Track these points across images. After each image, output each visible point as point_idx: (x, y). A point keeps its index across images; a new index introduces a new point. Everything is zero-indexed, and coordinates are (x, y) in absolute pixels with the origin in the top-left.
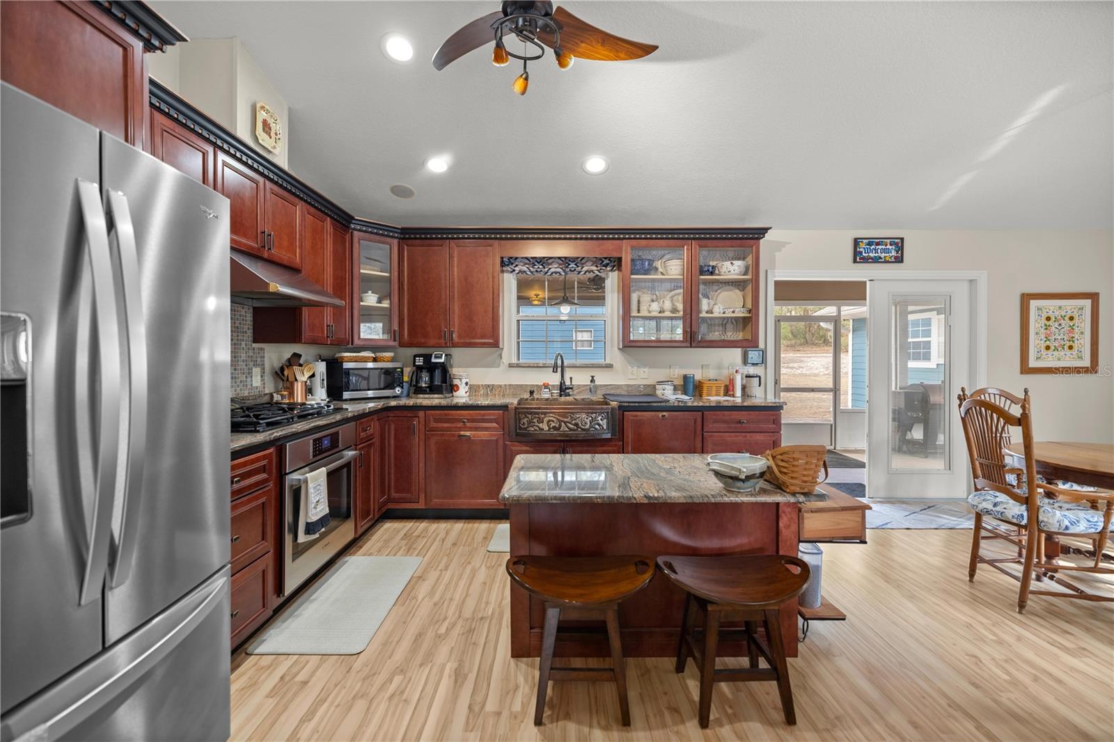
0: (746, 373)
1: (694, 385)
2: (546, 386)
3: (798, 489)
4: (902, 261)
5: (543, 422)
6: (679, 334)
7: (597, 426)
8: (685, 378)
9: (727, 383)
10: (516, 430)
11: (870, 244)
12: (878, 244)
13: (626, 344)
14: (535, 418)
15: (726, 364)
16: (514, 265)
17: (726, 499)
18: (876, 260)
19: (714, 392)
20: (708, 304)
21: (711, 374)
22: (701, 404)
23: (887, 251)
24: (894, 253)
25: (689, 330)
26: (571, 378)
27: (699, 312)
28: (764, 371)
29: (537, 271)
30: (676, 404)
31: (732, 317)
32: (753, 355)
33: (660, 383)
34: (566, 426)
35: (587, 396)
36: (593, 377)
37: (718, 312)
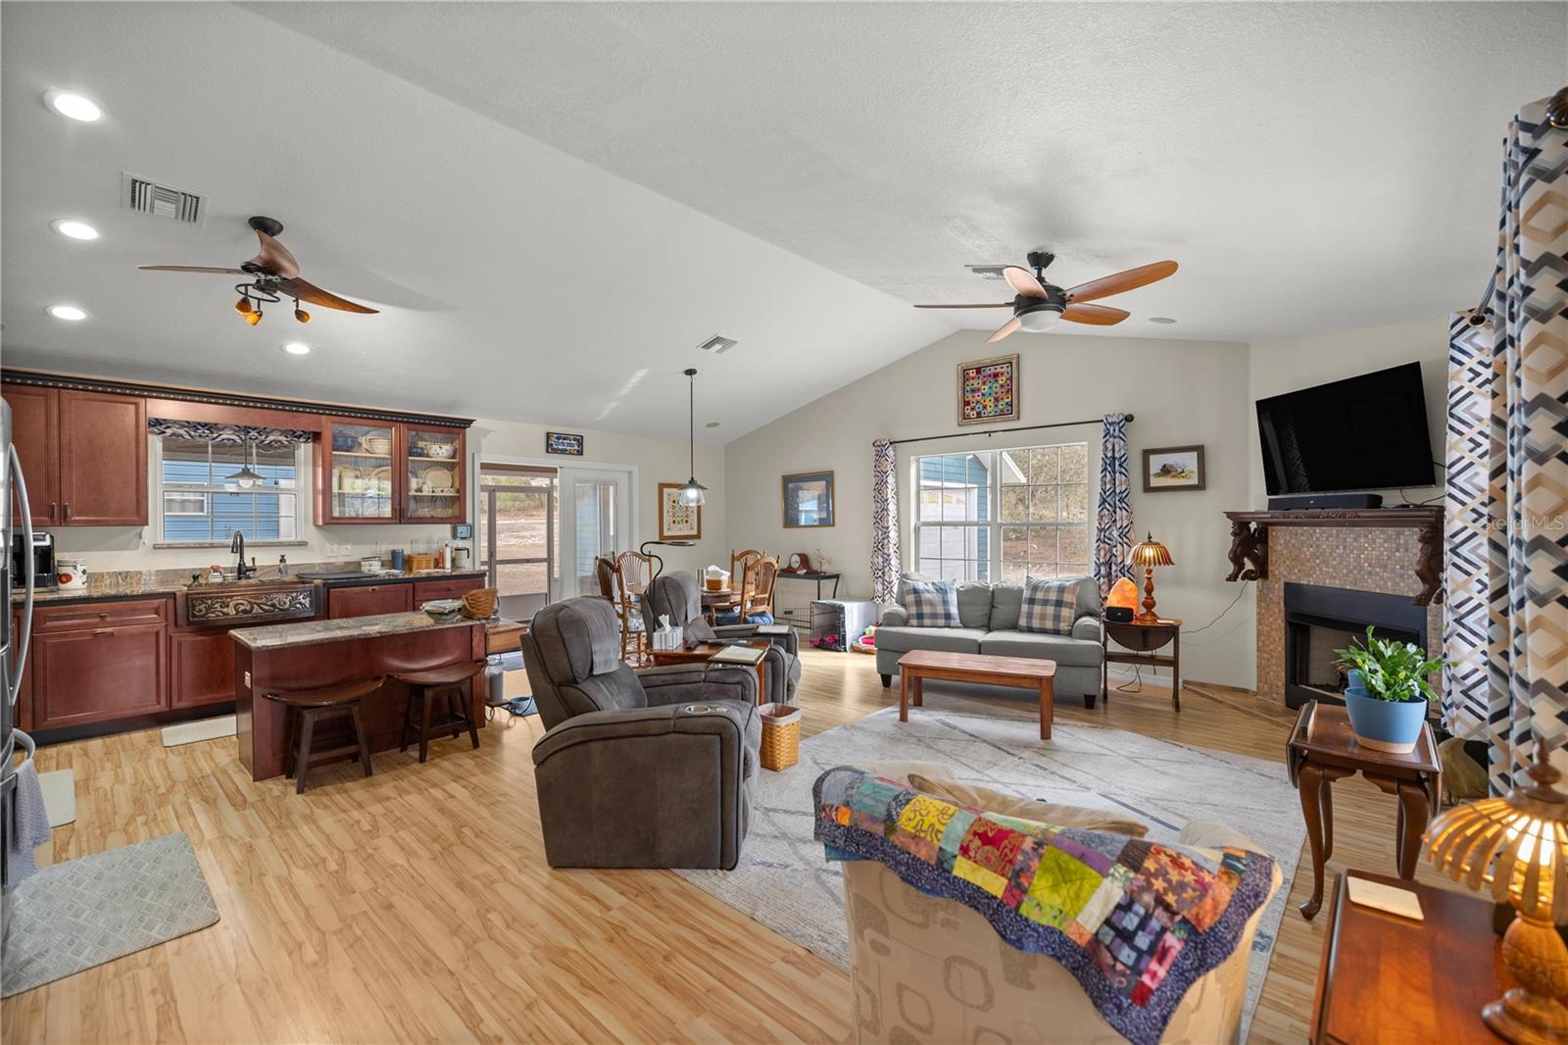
0: (455, 546)
1: (403, 559)
2: (215, 569)
3: (481, 616)
4: (582, 454)
5: (228, 606)
6: (387, 511)
7: (298, 605)
8: (394, 553)
9: (437, 556)
10: (188, 618)
11: (558, 438)
12: (564, 439)
13: (328, 520)
14: (217, 602)
15: (436, 539)
16: (163, 426)
17: (436, 628)
18: (563, 452)
19: (424, 566)
20: (418, 483)
21: (421, 548)
22: (412, 576)
23: (572, 446)
24: (576, 447)
25: (398, 508)
26: (253, 559)
27: (408, 490)
28: (471, 544)
29: (200, 436)
30: (387, 578)
31: (441, 497)
32: (462, 530)
33: (365, 559)
34: (261, 608)
35: (277, 577)
36: (283, 556)
37: (426, 492)
